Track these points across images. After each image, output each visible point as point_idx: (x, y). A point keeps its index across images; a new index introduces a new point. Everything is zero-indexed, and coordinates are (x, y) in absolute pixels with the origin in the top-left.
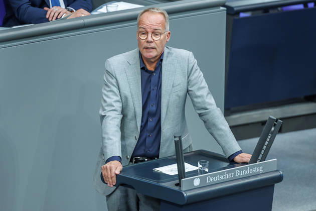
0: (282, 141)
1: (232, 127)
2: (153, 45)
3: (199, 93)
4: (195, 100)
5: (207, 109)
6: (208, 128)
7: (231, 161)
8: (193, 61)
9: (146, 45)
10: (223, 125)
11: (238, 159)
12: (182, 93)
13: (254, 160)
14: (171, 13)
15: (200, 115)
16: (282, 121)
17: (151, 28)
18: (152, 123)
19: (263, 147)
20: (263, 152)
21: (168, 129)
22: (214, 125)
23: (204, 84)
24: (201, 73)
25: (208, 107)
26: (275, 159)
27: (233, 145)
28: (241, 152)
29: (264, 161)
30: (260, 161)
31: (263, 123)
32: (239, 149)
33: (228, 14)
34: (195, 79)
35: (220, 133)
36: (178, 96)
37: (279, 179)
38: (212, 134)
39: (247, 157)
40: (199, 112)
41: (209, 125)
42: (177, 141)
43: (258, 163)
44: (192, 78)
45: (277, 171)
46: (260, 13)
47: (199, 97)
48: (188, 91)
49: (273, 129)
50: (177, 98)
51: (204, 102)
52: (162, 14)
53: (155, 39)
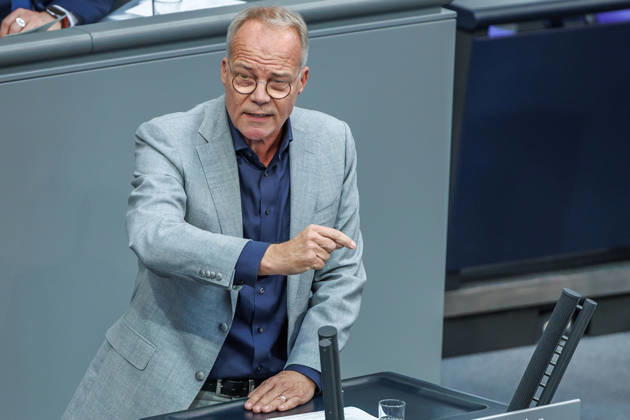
2: (269, 109)
9: (248, 106)
13: (522, 401)
14: (314, 20)
16: (595, 303)
17: (266, 71)
19: (545, 368)
20: (544, 380)
26: (578, 400)
29: (548, 403)
30: (537, 406)
31: (545, 310)
33: (460, 28)
42: (327, 347)
43: (532, 409)
49: (570, 326)
52: (296, 28)
53: (275, 94)
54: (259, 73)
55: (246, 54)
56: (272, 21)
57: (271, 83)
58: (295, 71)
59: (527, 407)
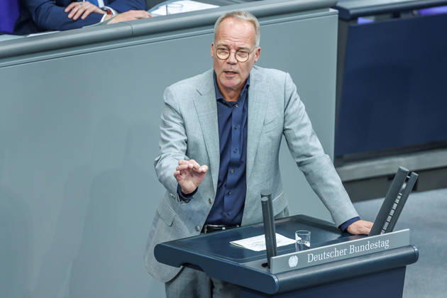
0: (418, 203)
1: (345, 183)
2: (236, 68)
3: (299, 134)
4: (294, 143)
5: (310, 156)
6: (312, 184)
7: (344, 232)
8: (292, 86)
9: (226, 67)
10: (333, 179)
11: (353, 228)
12: (276, 134)
13: (377, 230)
14: (260, 16)
15: (300, 164)
17: (235, 45)
18: (233, 176)
20: (389, 218)
21: (255, 185)
22: (321, 179)
23: (306, 119)
24: (302, 104)
25: (312, 153)
26: (409, 230)
27: (346, 208)
28: (357, 219)
29: (391, 231)
31: (391, 177)
32: (355, 215)
33: (340, 19)
34: (293, 113)
35: (328, 190)
36: (270, 137)
37: (413, 258)
38: (316, 192)
39: (365, 226)
40: (299, 160)
41: (312, 180)
42: (266, 202)
43: (382, 235)
44: (290, 111)
45: (410, 246)
46: (387, 19)
47: (300, 138)
48: (284, 130)
49: (404, 186)
50: (270, 141)
51: (307, 146)
52: (252, 22)
54: (231, 47)
55: (225, 37)
56: (239, 16)
57: (238, 53)
58: (252, 47)
59: (379, 233)
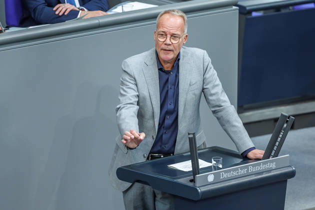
1: (245, 125)
2: (171, 48)
3: (214, 91)
4: (210, 98)
5: (221, 106)
6: (222, 125)
8: (208, 59)
9: (164, 46)
10: (237, 122)
11: (251, 155)
12: (198, 91)
13: (267, 156)
15: (214, 112)
16: (294, 118)
17: (170, 32)
18: (169, 121)
19: (275, 143)
20: (275, 148)
21: (184, 126)
22: (228, 122)
23: (218, 82)
25: (222, 104)
26: (288, 155)
27: (246, 142)
28: (254, 148)
29: (277, 156)
30: (273, 157)
31: (276, 120)
32: (252, 146)
34: (209, 77)
35: (233, 129)
36: (194, 94)
37: (292, 175)
38: (225, 130)
39: (260, 153)
40: (214, 109)
41: (223, 122)
42: (191, 138)
44: (207, 76)
45: (289, 166)
47: (214, 94)
48: (203, 89)
49: (285, 125)
51: (219, 100)
52: (182, 17)
53: (174, 42)
54: (168, 33)
55: (163, 27)
56: (173, 13)
58: (182, 34)
59: (269, 158)
